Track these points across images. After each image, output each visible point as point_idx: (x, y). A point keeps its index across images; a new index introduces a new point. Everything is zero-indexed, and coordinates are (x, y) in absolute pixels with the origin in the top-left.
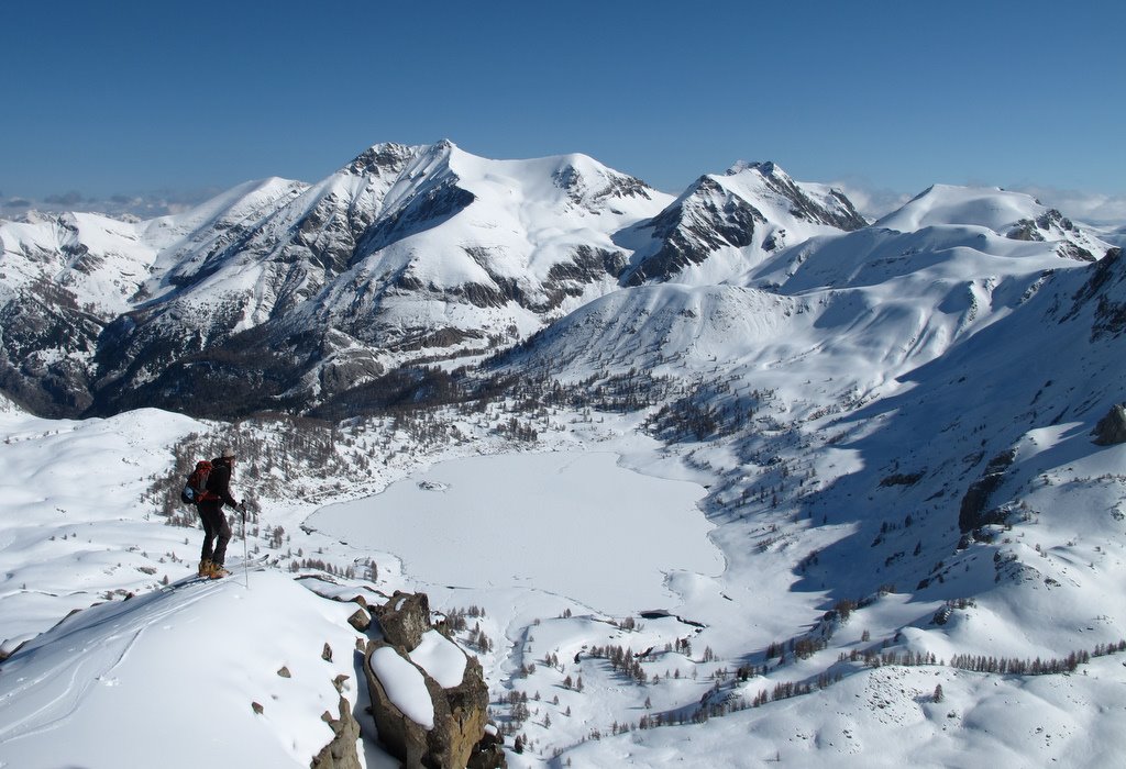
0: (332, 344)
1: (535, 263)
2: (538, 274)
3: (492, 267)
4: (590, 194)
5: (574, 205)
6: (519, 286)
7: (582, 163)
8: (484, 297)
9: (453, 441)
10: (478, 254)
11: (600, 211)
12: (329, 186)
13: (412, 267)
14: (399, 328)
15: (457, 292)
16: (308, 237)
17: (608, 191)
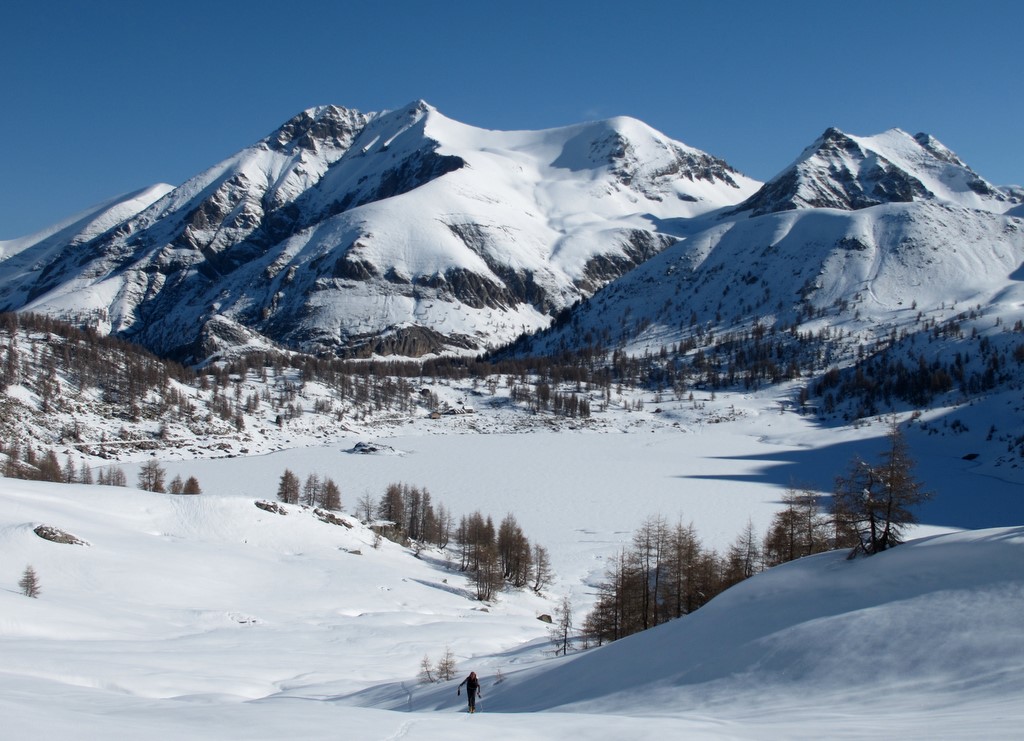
0: (216, 339)
1: (562, 253)
2: (568, 269)
3: (493, 252)
4: (646, 171)
5: (621, 186)
6: (537, 281)
7: (630, 128)
8: (479, 291)
9: (422, 411)
10: (471, 234)
11: (661, 195)
12: (237, 165)
13: (360, 245)
14: (337, 335)
15: (434, 282)
16: (199, 235)
17: (673, 169)
